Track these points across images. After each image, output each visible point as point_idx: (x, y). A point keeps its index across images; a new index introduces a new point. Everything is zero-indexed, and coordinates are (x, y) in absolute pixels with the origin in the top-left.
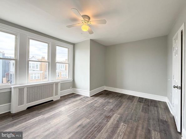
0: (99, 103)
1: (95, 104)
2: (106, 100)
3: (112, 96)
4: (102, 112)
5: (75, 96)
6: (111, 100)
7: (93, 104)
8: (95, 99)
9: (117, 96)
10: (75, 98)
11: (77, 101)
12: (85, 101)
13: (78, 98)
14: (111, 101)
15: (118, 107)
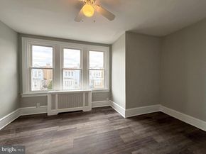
0: (131, 135)
1: (123, 134)
2: (150, 134)
7: (120, 133)
8: (130, 125)
14: (160, 139)
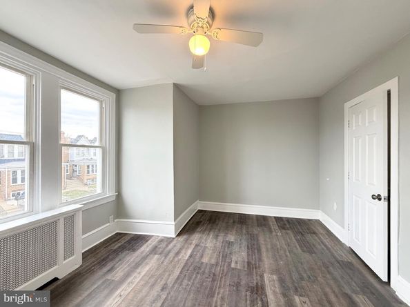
0: (208, 252)
1: (201, 257)
2: (220, 239)
3: (224, 225)
4: (236, 280)
5: (129, 242)
6: (229, 235)
7: (197, 258)
8: (194, 242)
9: (234, 222)
10: (134, 250)
11: (145, 258)
12: (172, 255)
13: (145, 248)
14: (231, 238)
15: (256, 251)
